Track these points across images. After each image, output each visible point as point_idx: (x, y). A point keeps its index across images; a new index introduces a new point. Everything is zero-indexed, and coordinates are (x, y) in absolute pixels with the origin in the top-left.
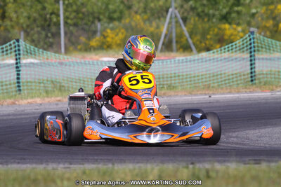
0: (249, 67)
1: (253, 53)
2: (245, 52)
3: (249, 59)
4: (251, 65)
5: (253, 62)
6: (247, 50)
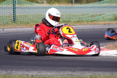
0: (13, 14)
1: (14, 5)
2: (11, 4)
3: (13, 8)
4: (14, 12)
5: (15, 11)
6: (12, 3)
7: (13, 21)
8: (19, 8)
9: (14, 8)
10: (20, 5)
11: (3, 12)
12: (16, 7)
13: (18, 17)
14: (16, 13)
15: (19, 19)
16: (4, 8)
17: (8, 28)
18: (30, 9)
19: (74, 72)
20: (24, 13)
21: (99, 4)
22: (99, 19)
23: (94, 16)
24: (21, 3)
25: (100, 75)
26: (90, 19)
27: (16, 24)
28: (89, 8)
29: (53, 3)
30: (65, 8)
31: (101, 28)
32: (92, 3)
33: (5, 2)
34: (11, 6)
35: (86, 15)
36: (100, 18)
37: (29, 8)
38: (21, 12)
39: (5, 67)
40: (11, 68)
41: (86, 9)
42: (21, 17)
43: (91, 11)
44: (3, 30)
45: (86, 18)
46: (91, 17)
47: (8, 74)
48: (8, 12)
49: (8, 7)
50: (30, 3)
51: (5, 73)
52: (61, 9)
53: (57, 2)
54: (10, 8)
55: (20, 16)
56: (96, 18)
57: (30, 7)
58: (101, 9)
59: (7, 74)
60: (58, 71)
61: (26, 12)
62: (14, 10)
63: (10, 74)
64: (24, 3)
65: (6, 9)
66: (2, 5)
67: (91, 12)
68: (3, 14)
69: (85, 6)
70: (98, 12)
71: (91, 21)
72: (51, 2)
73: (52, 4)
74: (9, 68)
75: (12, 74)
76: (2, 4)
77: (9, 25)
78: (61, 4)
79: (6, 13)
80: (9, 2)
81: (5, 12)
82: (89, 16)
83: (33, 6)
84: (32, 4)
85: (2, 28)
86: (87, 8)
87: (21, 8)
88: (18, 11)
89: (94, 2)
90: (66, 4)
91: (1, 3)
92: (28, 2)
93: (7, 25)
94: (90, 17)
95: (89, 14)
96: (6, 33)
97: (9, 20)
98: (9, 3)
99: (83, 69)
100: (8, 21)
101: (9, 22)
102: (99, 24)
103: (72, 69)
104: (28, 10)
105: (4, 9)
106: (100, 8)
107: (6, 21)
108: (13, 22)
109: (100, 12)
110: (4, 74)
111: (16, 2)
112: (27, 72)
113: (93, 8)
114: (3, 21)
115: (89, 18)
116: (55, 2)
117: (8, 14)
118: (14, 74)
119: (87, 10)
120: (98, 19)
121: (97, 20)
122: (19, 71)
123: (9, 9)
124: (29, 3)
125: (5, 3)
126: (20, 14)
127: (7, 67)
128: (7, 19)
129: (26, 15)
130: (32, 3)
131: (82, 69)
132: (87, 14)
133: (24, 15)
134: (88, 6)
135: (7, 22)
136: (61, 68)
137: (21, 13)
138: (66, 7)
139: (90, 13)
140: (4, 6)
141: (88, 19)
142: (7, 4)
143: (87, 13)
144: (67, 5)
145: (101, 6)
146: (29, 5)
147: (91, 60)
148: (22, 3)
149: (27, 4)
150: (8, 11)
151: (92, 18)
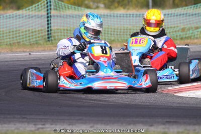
7: (47, 39)
8: (57, 16)
9: (48, 17)
10: (58, 12)
11: (29, 24)
12: (52, 14)
13: (55, 33)
14: (52, 25)
15: (58, 36)
16: (32, 17)
17: (38, 52)
18: (75, 19)
19: (151, 126)
20: (65, 25)
21: (195, 10)
22: (194, 36)
23: (186, 30)
24: (59, 8)
25: (197, 131)
26: (178, 35)
27: (52, 43)
28: (177, 16)
29: (116, 8)
30: (135, 16)
31: (198, 50)
32: (182, 7)
33: (34, 6)
34: (44, 13)
35: (171, 27)
36: (196, 33)
37: (73, 17)
38: (61, 23)
39: (33, 117)
40: (43, 120)
41: (172, 18)
42: (61, 32)
43: (180, 20)
44: (30, 54)
45: (171, 34)
46: (180, 31)
47: (38, 129)
48: (38, 24)
49: (38, 15)
50: (75, 8)
51: (33, 129)
52: (128, 18)
53: (122, 6)
54: (42, 16)
55: (59, 31)
56: (189, 34)
57: (76, 15)
58: (197, 18)
59: (36, 130)
60: (124, 124)
61: (68, 23)
62: (48, 21)
63: (41, 130)
64: (65, 8)
65: (36, 19)
66: (28, 11)
67: (180, 23)
68: (29, 27)
69: (170, 13)
70: (193, 23)
71: (182, 39)
72: (112, 7)
73: (113, 9)
74: (40, 119)
75: (45, 129)
76: (29, 9)
77: (40, 46)
78: (128, 9)
79: (35, 25)
80: (40, 6)
81: (32, 23)
82: (178, 29)
83: (80, 12)
84: (80, 10)
85: (28, 50)
86: (174, 16)
87: (60, 17)
88: (56, 21)
89: (186, 5)
90: (137, 9)
91: (27, 9)
92: (73, 6)
93: (36, 45)
94: (178, 31)
95: (177, 27)
96: (34, 60)
97: (41, 38)
98: (40, 8)
99: (168, 120)
100: (37, 39)
101: (39, 40)
102: (195, 44)
103: (149, 120)
104: (72, 21)
105: (31, 19)
106: (197, 15)
107: (34, 40)
108: (46, 41)
109: (196, 22)
110: (31, 131)
111: (52, 7)
112: (71, 126)
113: (185, 15)
114: (30, 40)
115: (177, 33)
116: (118, 7)
117: (38, 27)
118: (49, 129)
119: (174, 19)
120: (193, 34)
121: (191, 36)
122: (56, 125)
123: (39, 19)
124: (73, 8)
125: (34, 9)
126: (59, 28)
127: (37, 119)
128: (36, 35)
129: (69, 29)
130: (79, 8)
131: (165, 120)
132: (174, 27)
133: (65, 28)
134: (176, 12)
135: (36, 41)
136: (128, 119)
137: (60, 26)
138: (137, 14)
139: (179, 25)
140: (31, 13)
141: (175, 35)
142: (37, 10)
143: (174, 24)
144: (140, 11)
145: (197, 12)
146: (73, 11)
147: (181, 105)
148: (62, 9)
149: (71, 10)
150: (38, 21)
151: (182, 33)
